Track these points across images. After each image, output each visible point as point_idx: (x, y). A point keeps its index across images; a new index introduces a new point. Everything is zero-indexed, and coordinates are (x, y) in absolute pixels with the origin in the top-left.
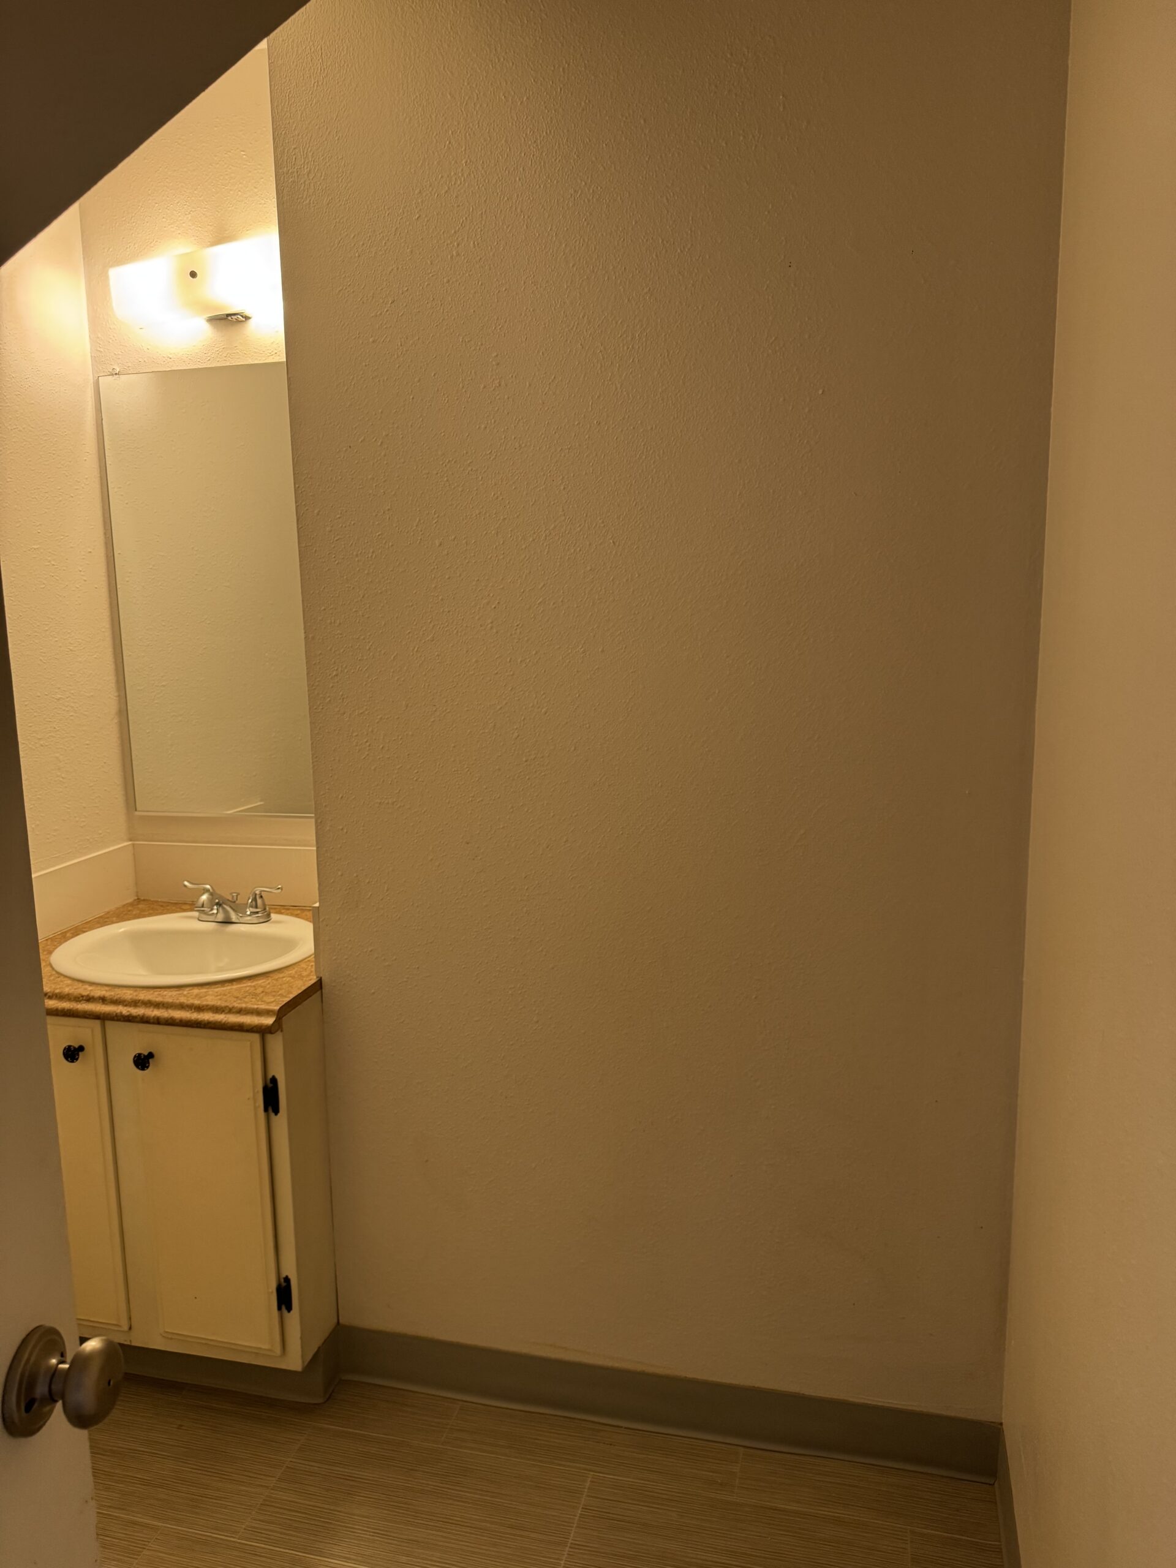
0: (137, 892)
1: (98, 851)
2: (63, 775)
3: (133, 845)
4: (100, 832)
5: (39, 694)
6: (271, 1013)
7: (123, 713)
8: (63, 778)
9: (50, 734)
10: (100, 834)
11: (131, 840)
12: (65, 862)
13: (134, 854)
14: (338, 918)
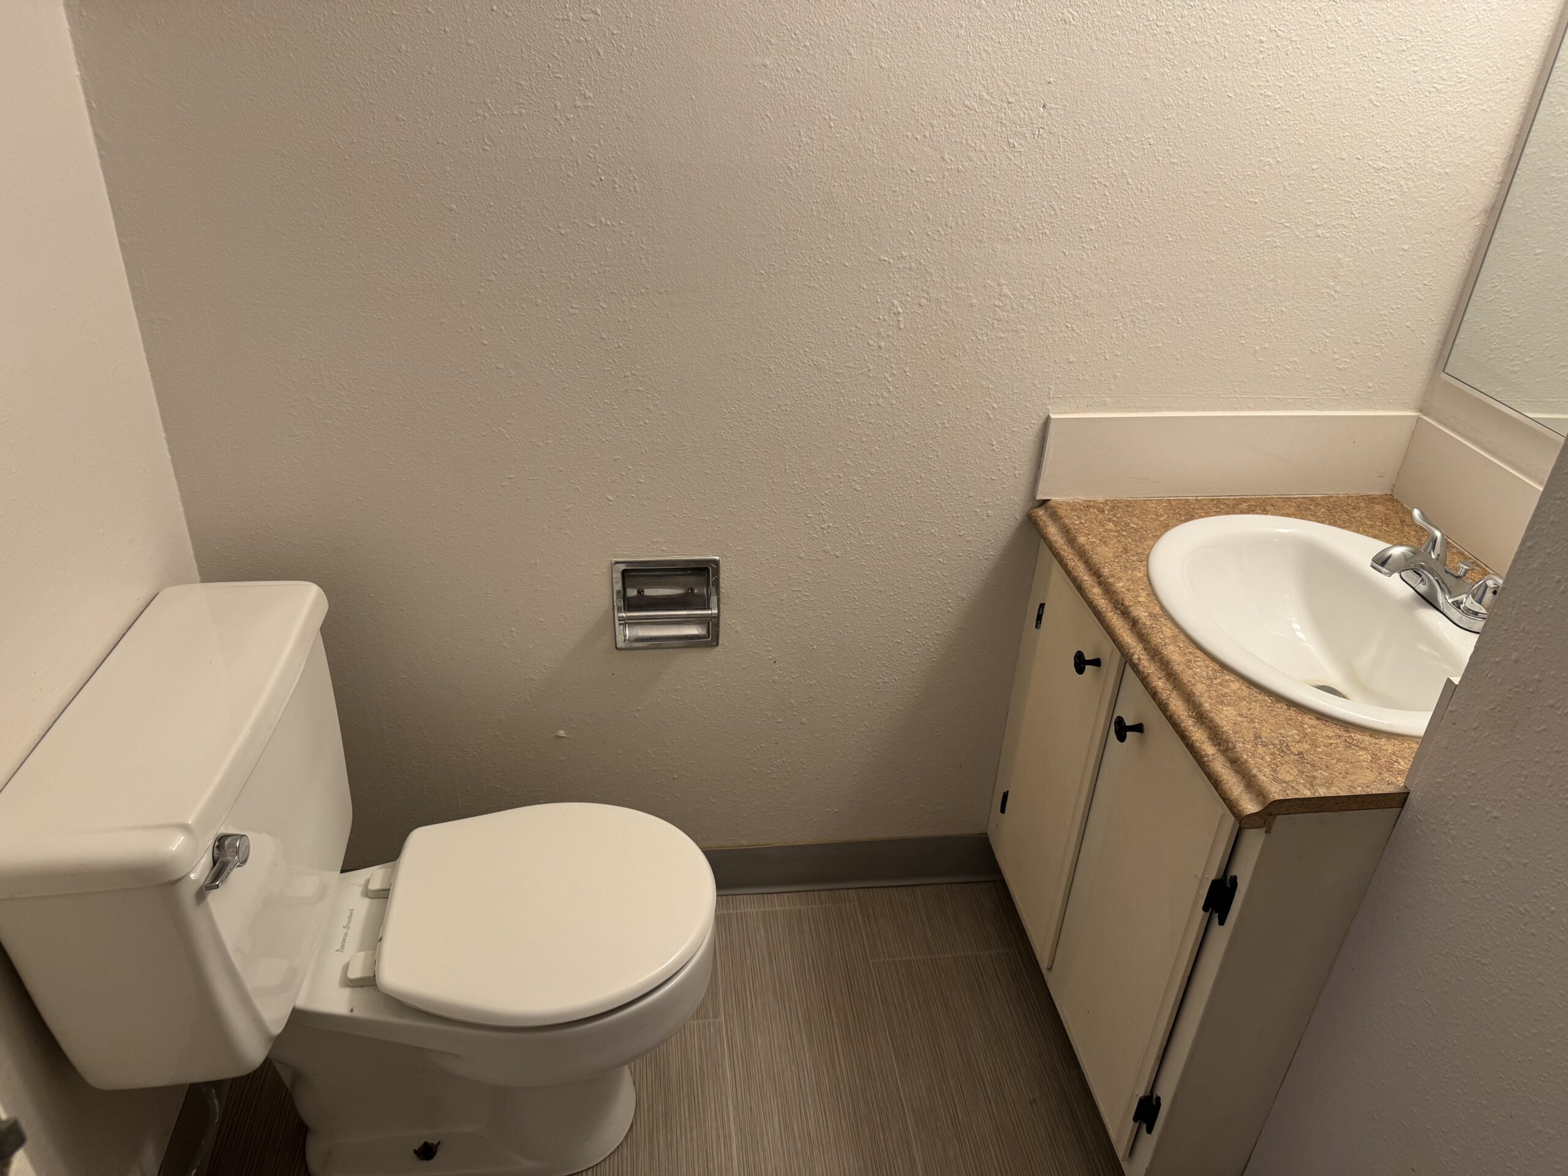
0: (1394, 486)
1: (1354, 410)
2: (1338, 288)
3: (1419, 419)
4: (1370, 384)
5: (1344, 156)
6: (1261, 798)
7: (1495, 212)
8: (1336, 291)
9: (1339, 222)
10: (1370, 387)
11: (1421, 411)
12: (1292, 409)
13: (1413, 432)
14: (1475, 725)
